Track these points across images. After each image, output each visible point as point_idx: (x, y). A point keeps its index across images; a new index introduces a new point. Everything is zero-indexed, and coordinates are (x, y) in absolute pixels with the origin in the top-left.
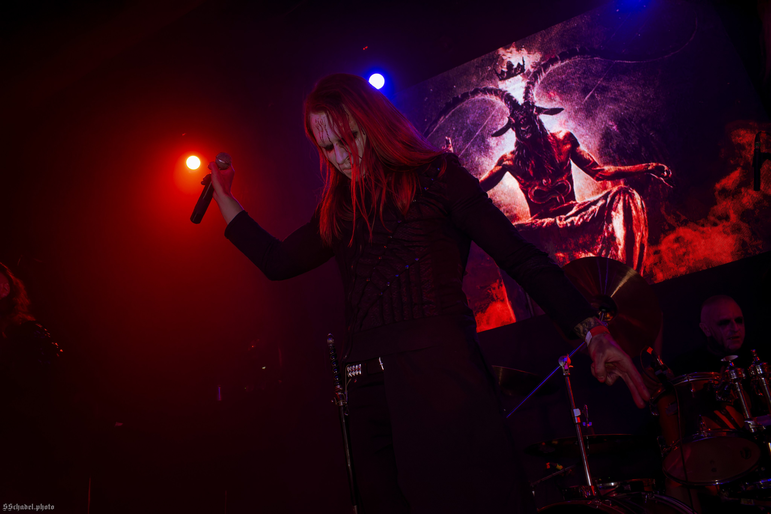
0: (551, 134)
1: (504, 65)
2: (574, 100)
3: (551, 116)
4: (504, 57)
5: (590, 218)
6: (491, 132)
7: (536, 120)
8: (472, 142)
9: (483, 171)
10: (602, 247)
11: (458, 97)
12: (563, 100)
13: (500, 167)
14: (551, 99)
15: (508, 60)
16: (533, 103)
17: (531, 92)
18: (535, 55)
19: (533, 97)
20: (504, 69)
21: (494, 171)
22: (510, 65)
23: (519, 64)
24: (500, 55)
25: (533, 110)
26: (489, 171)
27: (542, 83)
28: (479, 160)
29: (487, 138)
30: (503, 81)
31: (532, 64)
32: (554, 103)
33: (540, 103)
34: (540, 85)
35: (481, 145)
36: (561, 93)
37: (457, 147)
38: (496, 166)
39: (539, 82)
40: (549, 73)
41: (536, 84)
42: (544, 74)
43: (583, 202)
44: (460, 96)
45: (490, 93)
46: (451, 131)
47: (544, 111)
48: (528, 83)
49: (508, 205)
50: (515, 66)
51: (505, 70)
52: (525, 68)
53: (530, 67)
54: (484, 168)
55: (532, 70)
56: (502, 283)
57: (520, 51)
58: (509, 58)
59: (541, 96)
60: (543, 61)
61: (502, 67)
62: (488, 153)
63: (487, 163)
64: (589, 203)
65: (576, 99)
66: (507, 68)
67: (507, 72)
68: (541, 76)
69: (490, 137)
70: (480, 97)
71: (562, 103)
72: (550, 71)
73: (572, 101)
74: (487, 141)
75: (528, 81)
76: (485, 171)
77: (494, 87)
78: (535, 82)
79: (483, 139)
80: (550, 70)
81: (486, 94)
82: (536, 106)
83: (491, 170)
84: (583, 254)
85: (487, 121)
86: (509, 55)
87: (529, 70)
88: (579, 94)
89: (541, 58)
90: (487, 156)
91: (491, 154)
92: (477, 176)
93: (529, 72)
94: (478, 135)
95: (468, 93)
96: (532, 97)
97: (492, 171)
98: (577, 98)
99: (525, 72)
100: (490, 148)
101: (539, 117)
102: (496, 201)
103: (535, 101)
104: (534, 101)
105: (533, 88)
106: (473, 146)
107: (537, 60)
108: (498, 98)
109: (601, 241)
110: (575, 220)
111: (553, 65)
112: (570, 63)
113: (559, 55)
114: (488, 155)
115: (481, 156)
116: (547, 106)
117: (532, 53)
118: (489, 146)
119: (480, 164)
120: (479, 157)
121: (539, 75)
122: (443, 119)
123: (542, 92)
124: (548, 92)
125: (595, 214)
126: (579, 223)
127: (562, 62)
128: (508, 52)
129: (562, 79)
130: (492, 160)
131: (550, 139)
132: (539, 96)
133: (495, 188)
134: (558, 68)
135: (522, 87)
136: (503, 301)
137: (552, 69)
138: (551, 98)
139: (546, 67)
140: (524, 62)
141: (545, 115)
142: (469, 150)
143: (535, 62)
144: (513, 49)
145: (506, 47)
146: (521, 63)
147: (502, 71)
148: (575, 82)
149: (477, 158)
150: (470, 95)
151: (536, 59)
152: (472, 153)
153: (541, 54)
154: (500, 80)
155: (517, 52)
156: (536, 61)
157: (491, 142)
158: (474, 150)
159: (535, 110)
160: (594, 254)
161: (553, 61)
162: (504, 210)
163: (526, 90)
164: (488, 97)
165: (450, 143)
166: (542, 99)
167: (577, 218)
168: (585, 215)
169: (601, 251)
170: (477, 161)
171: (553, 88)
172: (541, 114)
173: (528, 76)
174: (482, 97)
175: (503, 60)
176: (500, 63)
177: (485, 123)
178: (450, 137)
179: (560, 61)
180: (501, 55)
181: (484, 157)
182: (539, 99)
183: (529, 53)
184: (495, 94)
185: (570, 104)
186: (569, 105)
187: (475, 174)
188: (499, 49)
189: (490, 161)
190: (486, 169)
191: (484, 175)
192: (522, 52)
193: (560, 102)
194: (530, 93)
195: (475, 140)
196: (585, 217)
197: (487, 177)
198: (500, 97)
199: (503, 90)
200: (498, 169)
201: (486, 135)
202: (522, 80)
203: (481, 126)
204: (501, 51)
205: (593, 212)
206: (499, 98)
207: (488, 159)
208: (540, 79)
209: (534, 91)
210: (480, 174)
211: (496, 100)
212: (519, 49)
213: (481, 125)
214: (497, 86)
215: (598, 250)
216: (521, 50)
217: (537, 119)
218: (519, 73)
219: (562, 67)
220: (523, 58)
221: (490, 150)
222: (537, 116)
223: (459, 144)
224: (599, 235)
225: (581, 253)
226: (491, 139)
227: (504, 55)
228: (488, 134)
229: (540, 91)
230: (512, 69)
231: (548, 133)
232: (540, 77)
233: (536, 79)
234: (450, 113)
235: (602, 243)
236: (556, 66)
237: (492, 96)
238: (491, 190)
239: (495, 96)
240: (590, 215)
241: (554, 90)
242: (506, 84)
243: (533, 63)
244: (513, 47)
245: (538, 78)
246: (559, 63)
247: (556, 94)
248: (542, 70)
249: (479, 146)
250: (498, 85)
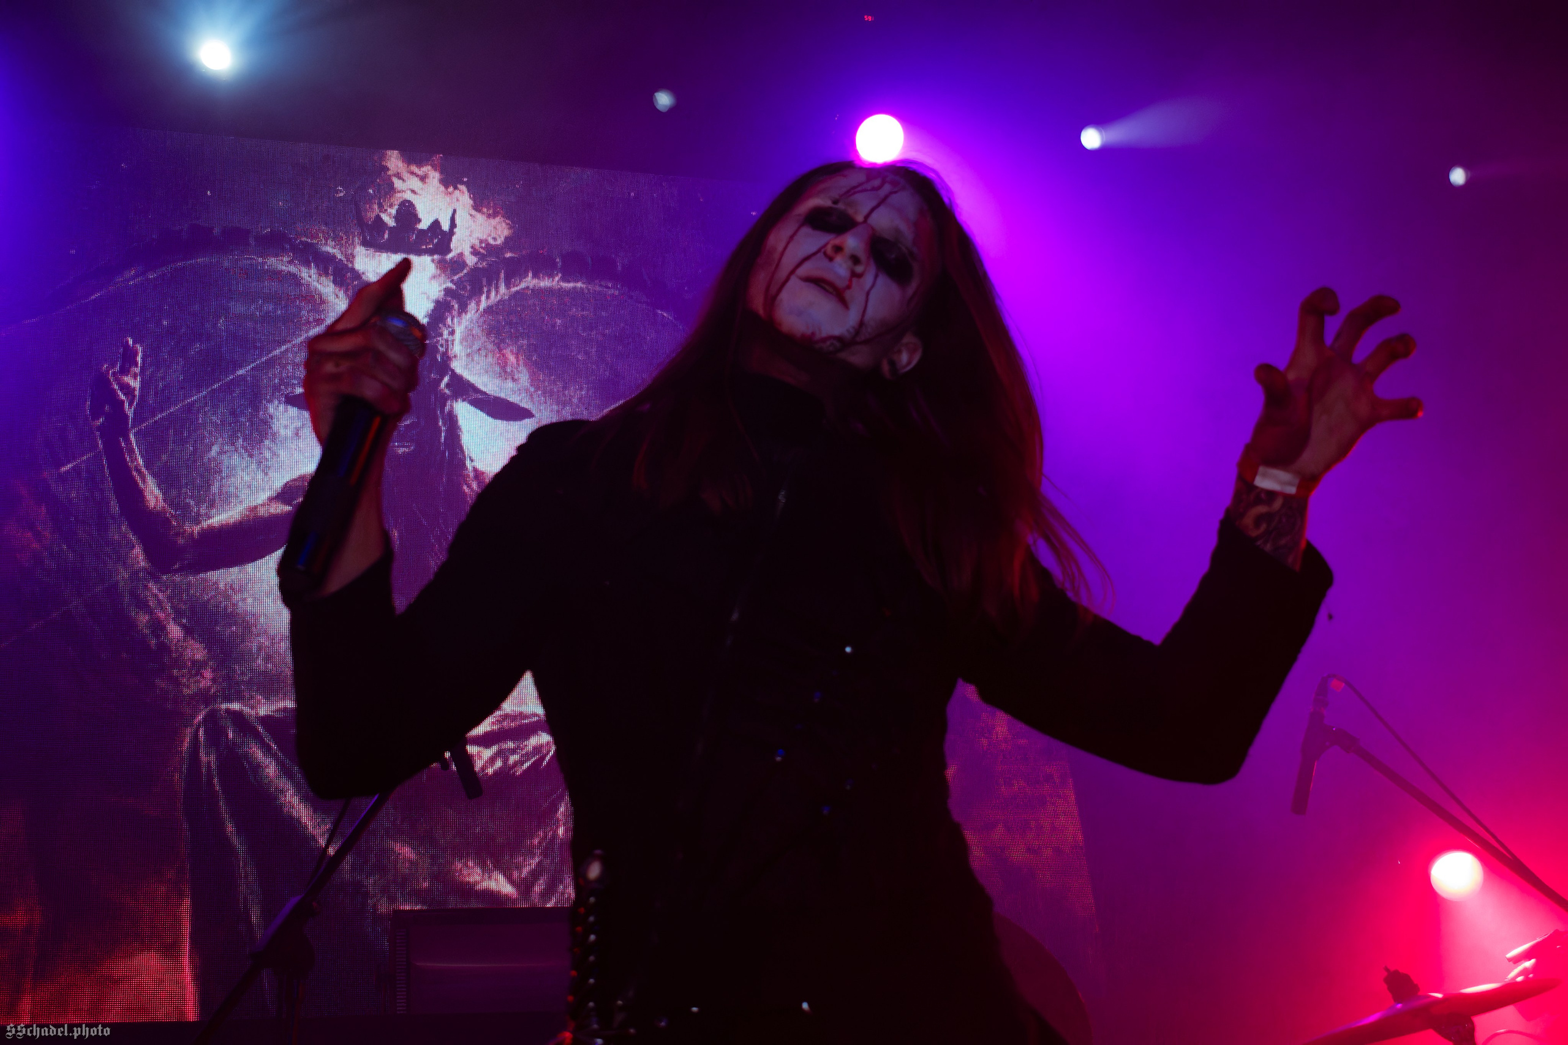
0: (475, 470)
1: (391, 206)
2: (570, 402)
3: (490, 420)
4: (398, 184)
5: (526, 765)
6: (287, 385)
7: (442, 411)
8: (214, 391)
9: (226, 498)
10: (539, 864)
11: (211, 229)
12: (537, 388)
13: (288, 508)
14: (505, 373)
15: (408, 196)
16: (447, 358)
17: (449, 320)
18: (494, 222)
19: (453, 341)
20: (385, 218)
21: (262, 512)
22: (408, 213)
23: (436, 224)
24: (388, 169)
25: (441, 379)
26: (245, 505)
27: (489, 310)
28: (224, 457)
29: (270, 401)
30: (371, 251)
31: (477, 243)
32: (510, 384)
33: (466, 367)
34: (482, 316)
35: (242, 412)
36: (536, 363)
37: (157, 387)
38: (271, 499)
39: (483, 304)
40: (517, 292)
41: (472, 306)
42: (503, 289)
43: (518, 709)
44: (216, 231)
45: (321, 267)
46: (151, 326)
47: (474, 396)
48: (447, 291)
49: (277, 640)
50: (424, 225)
51: (389, 220)
52: (452, 246)
53: (467, 252)
54: (232, 489)
55: (471, 260)
56: (187, 889)
57: (451, 189)
58: (413, 192)
59: (476, 347)
60: (511, 250)
61: (381, 206)
62: (259, 449)
63: (247, 478)
64: (536, 719)
65: (575, 400)
66: (397, 218)
67: (391, 229)
68: (493, 294)
69: (280, 402)
70: (282, 264)
71: (531, 396)
72: (524, 289)
73: (564, 404)
74: (267, 408)
75: (450, 285)
76: (233, 500)
77: (339, 256)
78: (470, 298)
79: (255, 397)
80: (523, 285)
81: (307, 264)
82: (453, 371)
83: (254, 504)
84: (479, 871)
85: (284, 348)
86: (414, 183)
87: (461, 255)
88: (588, 389)
89: (507, 239)
90: (251, 456)
91: (267, 454)
92: (198, 504)
93: (458, 264)
94: (243, 378)
95: (248, 232)
96: (450, 338)
97: (256, 507)
98: (580, 399)
99: (450, 256)
100: (269, 436)
101: (452, 407)
102: (239, 611)
103: (455, 356)
104: (451, 353)
105: (460, 314)
106: (215, 407)
107: (495, 239)
108: (341, 294)
109: (540, 843)
110: (480, 757)
111: (536, 276)
112: (586, 291)
113: (564, 258)
114: (256, 452)
115: (233, 448)
116: (486, 386)
117: (485, 210)
118: (271, 428)
119: (221, 471)
120: (226, 448)
121: (489, 284)
122: (136, 276)
123: (484, 339)
124: (502, 345)
125: (543, 758)
126: (490, 771)
127: (564, 279)
128: (412, 173)
129: (554, 326)
130: (266, 474)
131: (469, 486)
132: (471, 347)
133: (250, 568)
134: (550, 291)
135: (428, 298)
136: (170, 950)
137: (531, 287)
138: (503, 367)
139: (514, 271)
140: (453, 224)
141: (472, 409)
142: (198, 412)
143: (488, 244)
144: (434, 176)
145: (415, 156)
146: (445, 226)
147: (378, 218)
148: (587, 353)
149: (215, 449)
150: (252, 241)
151: (493, 235)
152: (204, 424)
153: (510, 228)
154: (366, 244)
155: (442, 188)
156: (492, 242)
157: (278, 420)
158: (214, 418)
159: (446, 379)
160: (510, 880)
161: (542, 265)
162: (260, 649)
163: (435, 310)
164: (309, 275)
165: (136, 365)
166: (476, 358)
167: (487, 753)
168: (513, 751)
169: (535, 875)
170: (215, 459)
171: (517, 338)
172: (464, 400)
173: (454, 272)
174: (292, 269)
175: (391, 189)
176: (379, 192)
177: (277, 352)
178: (141, 342)
179: (560, 275)
180: (390, 173)
181: (241, 455)
182: (468, 355)
183: (477, 207)
184: (334, 275)
185: (555, 407)
186: (552, 411)
187: (191, 497)
188: (389, 152)
189: (260, 476)
190: (237, 496)
191: (225, 511)
192: (457, 192)
193: (527, 390)
194: (445, 325)
195: (229, 387)
196: (513, 759)
197: (232, 521)
198: (350, 293)
199: (364, 277)
200: (279, 511)
201: (270, 390)
202: (434, 277)
203: (260, 356)
204: (394, 161)
205: (537, 749)
206: (346, 292)
207: (254, 466)
208: (488, 297)
209: (460, 323)
210: (212, 505)
211: (332, 298)
212: (449, 181)
213: (263, 350)
214: (351, 257)
215: (525, 871)
216: (456, 188)
217: (447, 409)
218: (430, 252)
219: (560, 293)
220: (455, 211)
221: (267, 442)
222: (449, 403)
223: (168, 379)
224: (539, 827)
225: (471, 864)
226: (282, 407)
227: (399, 176)
228: (276, 388)
229: (477, 331)
230: (414, 229)
231: (468, 463)
232: (489, 292)
233: (476, 292)
234: (167, 269)
235: (545, 854)
236: (545, 283)
237: (323, 279)
238: (235, 570)
239: (335, 282)
240: (527, 757)
241: (520, 348)
242: (380, 261)
243: (481, 242)
244: (434, 168)
245: (481, 293)
246: (557, 279)
247: (521, 363)
248: (502, 275)
249: (233, 413)
250: (353, 257)
